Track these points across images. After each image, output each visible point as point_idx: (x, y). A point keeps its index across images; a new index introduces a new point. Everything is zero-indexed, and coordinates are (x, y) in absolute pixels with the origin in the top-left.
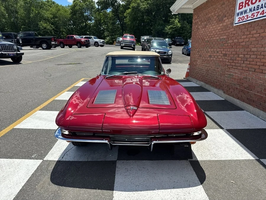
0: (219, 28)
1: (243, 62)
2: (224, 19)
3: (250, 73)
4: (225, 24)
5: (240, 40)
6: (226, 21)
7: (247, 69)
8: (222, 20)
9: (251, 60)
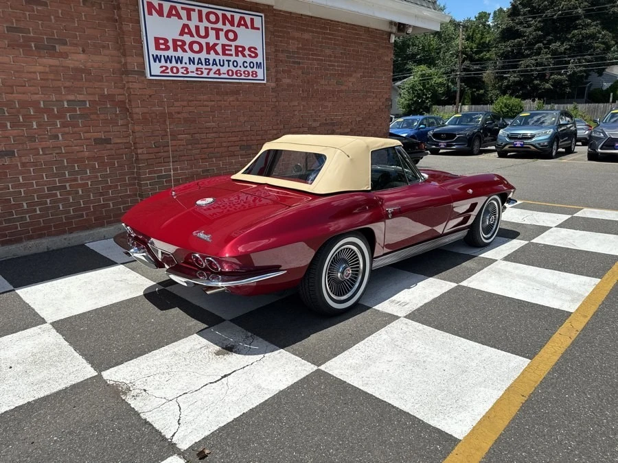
2: (63, 48)
6: (73, 57)
8: (51, 51)
9: (209, 141)
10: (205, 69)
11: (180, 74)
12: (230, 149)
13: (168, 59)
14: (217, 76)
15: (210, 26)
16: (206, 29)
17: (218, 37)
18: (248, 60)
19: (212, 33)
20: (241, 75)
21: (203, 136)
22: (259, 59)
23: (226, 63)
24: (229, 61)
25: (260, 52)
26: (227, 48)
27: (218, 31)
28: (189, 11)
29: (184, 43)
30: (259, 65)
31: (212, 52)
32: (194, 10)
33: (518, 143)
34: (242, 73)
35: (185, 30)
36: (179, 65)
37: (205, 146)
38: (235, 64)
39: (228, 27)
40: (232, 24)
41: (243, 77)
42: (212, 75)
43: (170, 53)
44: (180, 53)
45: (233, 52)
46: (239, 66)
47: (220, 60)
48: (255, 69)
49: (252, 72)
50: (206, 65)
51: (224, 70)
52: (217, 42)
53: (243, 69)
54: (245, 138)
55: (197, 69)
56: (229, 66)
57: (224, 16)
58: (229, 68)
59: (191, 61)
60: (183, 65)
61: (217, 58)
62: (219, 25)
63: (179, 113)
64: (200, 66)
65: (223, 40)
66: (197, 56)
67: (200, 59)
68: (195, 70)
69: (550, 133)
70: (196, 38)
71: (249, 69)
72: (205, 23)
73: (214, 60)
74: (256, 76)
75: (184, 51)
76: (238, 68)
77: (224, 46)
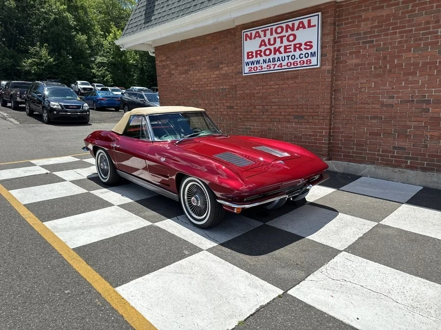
0: (214, 76)
1: (262, 113)
2: (221, 66)
3: (274, 124)
4: (222, 72)
5: (255, 91)
6: (224, 69)
7: (269, 120)
8: (217, 67)
9: (273, 110)
10: (272, 65)
11: (258, 71)
12: (287, 117)
13: (253, 63)
14: (280, 68)
15: (277, 36)
16: (275, 39)
17: (282, 42)
18: (304, 52)
19: (278, 40)
20: (297, 64)
21: (270, 107)
22: (314, 49)
23: (286, 58)
24: (288, 56)
25: (314, 44)
26: (287, 47)
27: (281, 38)
28: (265, 31)
29: (261, 51)
30: (313, 54)
31: (277, 53)
32: (268, 30)
34: (298, 63)
35: (263, 43)
36: (258, 65)
38: (293, 57)
39: (290, 32)
40: (293, 29)
41: (298, 66)
42: (276, 68)
43: (254, 59)
44: (259, 58)
45: (292, 49)
47: (282, 57)
48: (309, 58)
49: (307, 61)
51: (284, 63)
52: (281, 45)
53: (299, 60)
54: (298, 111)
55: (267, 66)
57: (287, 26)
58: (289, 61)
59: (265, 61)
60: (260, 65)
61: (280, 56)
62: (284, 33)
63: (257, 93)
64: (269, 63)
65: (286, 43)
66: (267, 58)
67: (269, 59)
68: (266, 67)
70: (269, 47)
71: (304, 59)
72: (275, 35)
73: (279, 58)
74: (310, 63)
75: (261, 56)
76: (295, 60)
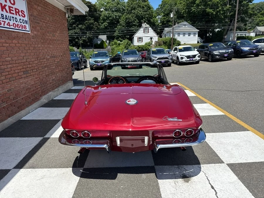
9: (9, 70)
10: (2, 21)
12: (19, 74)
14: (8, 27)
17: (6, 1)
18: (22, 18)
21: (5, 67)
23: (12, 19)
25: (26, 14)
26: (11, 9)
30: (26, 22)
31: (4, 10)
33: (99, 64)
34: (20, 26)
37: (7, 73)
38: (16, 20)
41: (20, 29)
42: (6, 25)
45: (14, 12)
46: (18, 22)
47: (9, 16)
48: (25, 24)
49: (24, 26)
50: (2, 18)
52: (6, 4)
53: (20, 24)
54: (25, 67)
56: (13, 21)
61: (7, 14)
65: (9, 3)
69: (109, 60)
71: (22, 24)
73: (6, 16)
74: (26, 29)
77: (9, 7)
